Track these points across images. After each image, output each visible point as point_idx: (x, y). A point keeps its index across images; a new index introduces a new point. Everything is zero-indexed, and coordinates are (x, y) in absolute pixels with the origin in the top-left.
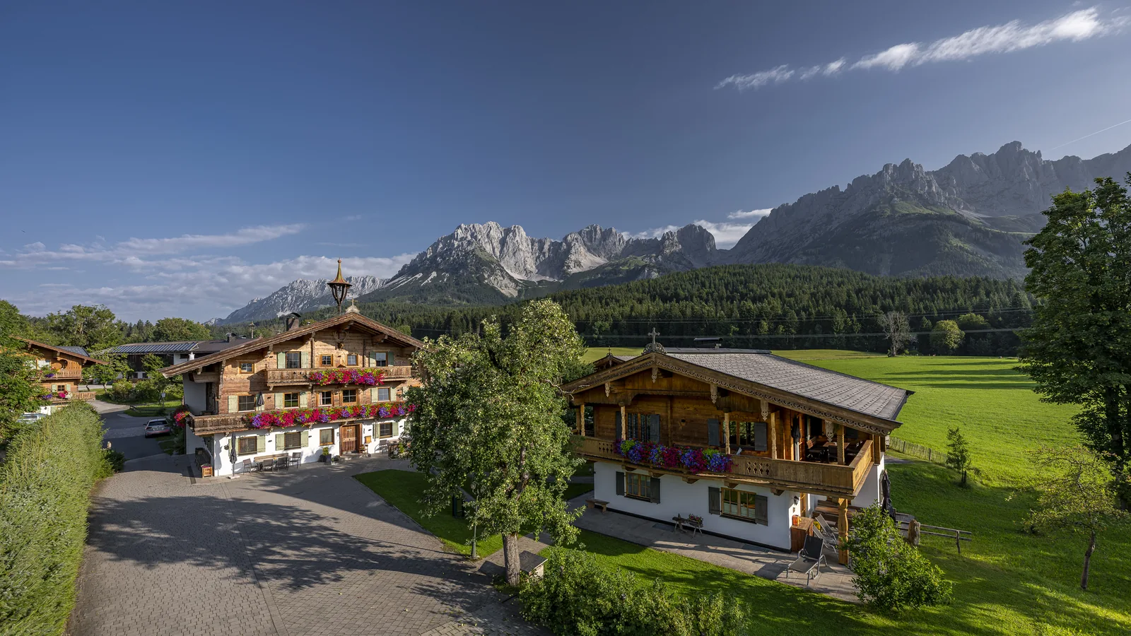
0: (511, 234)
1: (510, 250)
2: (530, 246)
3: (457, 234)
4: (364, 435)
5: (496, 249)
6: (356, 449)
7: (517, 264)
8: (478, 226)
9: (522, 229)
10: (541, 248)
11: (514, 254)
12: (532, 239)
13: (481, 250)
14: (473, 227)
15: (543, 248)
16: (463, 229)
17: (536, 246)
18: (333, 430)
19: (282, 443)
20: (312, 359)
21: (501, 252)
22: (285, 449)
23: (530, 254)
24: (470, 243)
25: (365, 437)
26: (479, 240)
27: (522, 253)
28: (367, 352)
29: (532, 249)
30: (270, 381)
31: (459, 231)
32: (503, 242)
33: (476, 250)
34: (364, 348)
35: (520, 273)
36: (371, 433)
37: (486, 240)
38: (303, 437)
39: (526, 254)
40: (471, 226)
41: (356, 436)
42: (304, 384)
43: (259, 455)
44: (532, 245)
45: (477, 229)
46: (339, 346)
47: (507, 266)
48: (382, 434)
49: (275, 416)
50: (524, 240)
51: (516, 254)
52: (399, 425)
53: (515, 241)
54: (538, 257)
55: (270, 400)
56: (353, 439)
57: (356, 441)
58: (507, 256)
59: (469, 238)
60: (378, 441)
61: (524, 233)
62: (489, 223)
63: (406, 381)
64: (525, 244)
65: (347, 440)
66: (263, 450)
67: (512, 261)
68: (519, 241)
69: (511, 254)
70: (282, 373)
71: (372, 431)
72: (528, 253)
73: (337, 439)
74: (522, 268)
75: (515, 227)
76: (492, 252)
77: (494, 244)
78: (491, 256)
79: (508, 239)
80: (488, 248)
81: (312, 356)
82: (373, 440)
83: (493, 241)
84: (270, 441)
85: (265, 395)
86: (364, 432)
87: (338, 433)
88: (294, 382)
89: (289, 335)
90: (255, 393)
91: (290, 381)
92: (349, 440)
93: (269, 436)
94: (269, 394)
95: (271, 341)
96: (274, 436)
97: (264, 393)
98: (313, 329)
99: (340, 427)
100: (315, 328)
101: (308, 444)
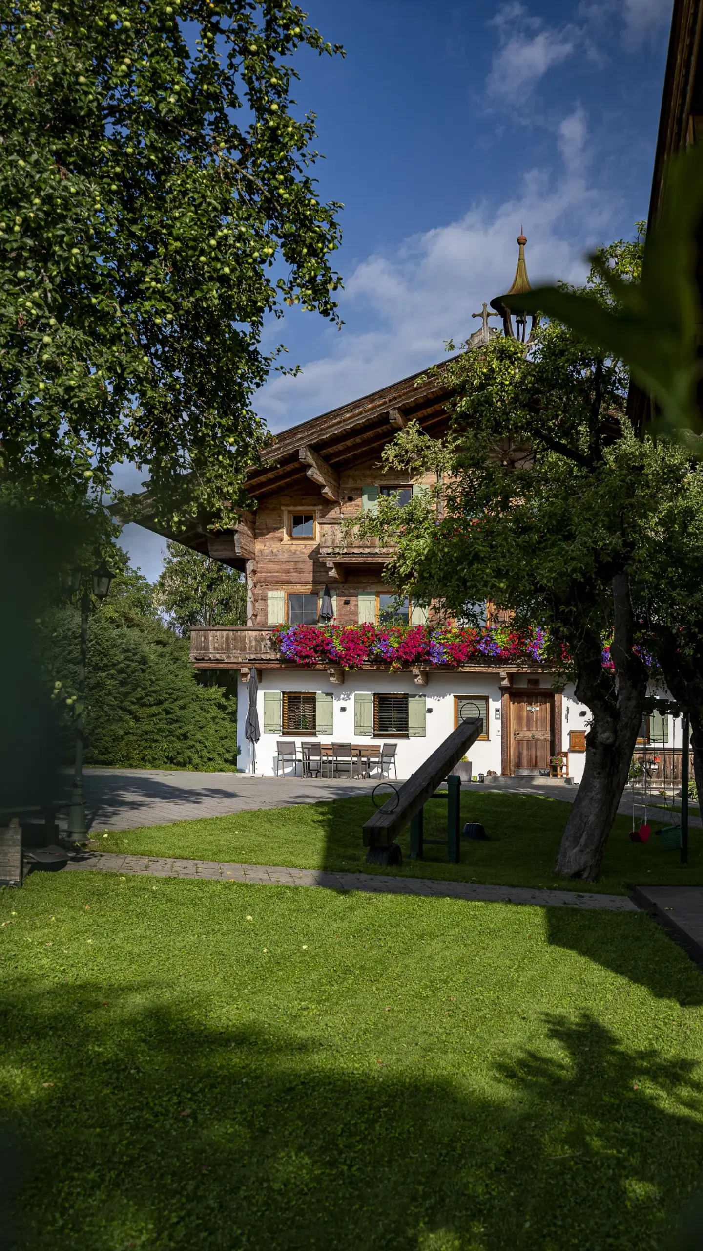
4: (565, 727)
6: (550, 763)
18: (485, 701)
19: (369, 720)
22: (374, 736)
25: (570, 734)
30: (326, 550)
38: (413, 705)
41: (551, 730)
43: (319, 738)
55: (348, 608)
56: (544, 735)
57: (550, 741)
65: (525, 734)
66: (329, 730)
73: (495, 725)
84: (343, 709)
85: (338, 595)
86: (567, 718)
87: (498, 710)
88: (375, 555)
89: (338, 419)
90: (319, 587)
91: (367, 550)
92: (533, 736)
93: (342, 696)
94: (346, 592)
95: (302, 439)
96: (352, 697)
97: (335, 589)
98: (390, 401)
99: (503, 695)
100: (395, 398)
101: (424, 729)
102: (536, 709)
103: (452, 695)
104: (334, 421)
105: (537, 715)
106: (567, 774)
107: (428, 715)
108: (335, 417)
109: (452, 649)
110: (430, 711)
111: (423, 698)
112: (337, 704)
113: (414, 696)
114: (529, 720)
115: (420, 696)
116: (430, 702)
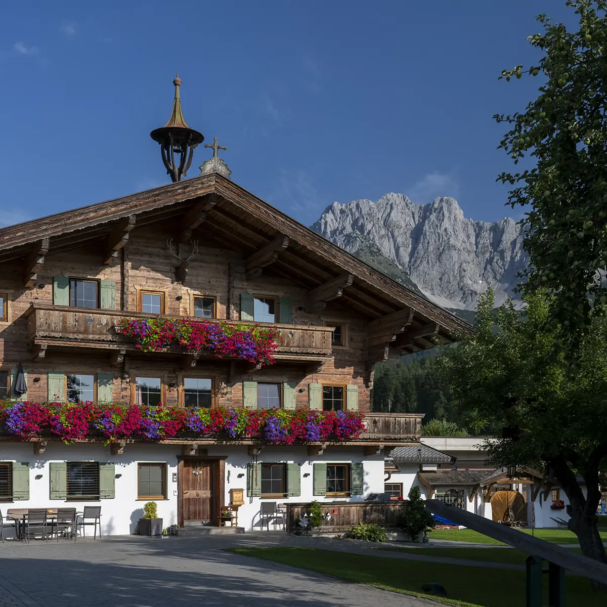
0: (433, 217)
1: (431, 248)
2: (473, 240)
3: (326, 223)
4: (228, 487)
5: (401, 249)
6: (211, 518)
7: (445, 278)
8: (367, 205)
9: (455, 204)
10: (496, 243)
11: (439, 257)
12: (478, 224)
13: (371, 252)
14: (358, 206)
15: (500, 241)
16: (338, 212)
17: (487, 238)
18: (164, 467)
19: (63, 486)
20: (122, 299)
21: (412, 255)
22: (69, 500)
23: (473, 255)
24: (349, 239)
25: (231, 492)
26: (369, 233)
27: (454, 254)
28: (236, 293)
29: (477, 244)
30: (42, 333)
31: (330, 216)
32: (417, 234)
33: (362, 253)
34: (229, 283)
35: (451, 296)
36: (242, 483)
37: (383, 232)
38: (104, 472)
39: (465, 256)
40: (353, 205)
41: (211, 489)
42: (106, 346)
43: (17, 505)
44: (477, 236)
45: (365, 211)
46: (179, 276)
47: (425, 282)
48: (266, 489)
49: (52, 412)
50: (459, 226)
51: (443, 256)
52: (302, 474)
53: (441, 231)
54: (490, 261)
55: (37, 385)
56: (206, 494)
57: (211, 499)
58: (425, 262)
59: (349, 229)
60: (258, 502)
61: (460, 213)
62: (389, 196)
63: (319, 364)
64: (462, 236)
65: (191, 494)
66: (25, 496)
67: (435, 273)
68: (450, 230)
69: (432, 257)
70: (64, 318)
71: (245, 478)
72: (469, 252)
73: (172, 487)
74: (454, 285)
75: (442, 200)
76: (393, 255)
77: (399, 240)
78: (392, 264)
79: (426, 227)
80: (387, 248)
81: (123, 293)
82: (246, 500)
83: (396, 233)
84: (39, 477)
85: (28, 373)
86: (228, 479)
87: (175, 474)
88: (89, 341)
89: (82, 217)
90: (10, 365)
91: (81, 336)
92: (198, 495)
93: (36, 464)
94: (36, 370)
95: (46, 230)
96: (47, 465)
97: (27, 367)
98: (131, 207)
99: (179, 462)
100: (136, 206)
101: (113, 492)
102: (201, 472)
103: (136, 462)
104: (79, 218)
105: (200, 477)
106: (237, 524)
107: (116, 480)
108: (81, 214)
109: (166, 426)
110: (118, 476)
111: (112, 465)
112: (33, 472)
113: (104, 464)
114: (194, 481)
115: (109, 463)
116: (118, 468)
